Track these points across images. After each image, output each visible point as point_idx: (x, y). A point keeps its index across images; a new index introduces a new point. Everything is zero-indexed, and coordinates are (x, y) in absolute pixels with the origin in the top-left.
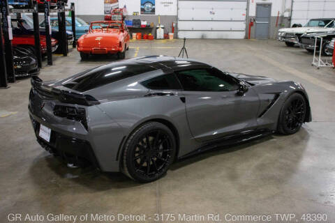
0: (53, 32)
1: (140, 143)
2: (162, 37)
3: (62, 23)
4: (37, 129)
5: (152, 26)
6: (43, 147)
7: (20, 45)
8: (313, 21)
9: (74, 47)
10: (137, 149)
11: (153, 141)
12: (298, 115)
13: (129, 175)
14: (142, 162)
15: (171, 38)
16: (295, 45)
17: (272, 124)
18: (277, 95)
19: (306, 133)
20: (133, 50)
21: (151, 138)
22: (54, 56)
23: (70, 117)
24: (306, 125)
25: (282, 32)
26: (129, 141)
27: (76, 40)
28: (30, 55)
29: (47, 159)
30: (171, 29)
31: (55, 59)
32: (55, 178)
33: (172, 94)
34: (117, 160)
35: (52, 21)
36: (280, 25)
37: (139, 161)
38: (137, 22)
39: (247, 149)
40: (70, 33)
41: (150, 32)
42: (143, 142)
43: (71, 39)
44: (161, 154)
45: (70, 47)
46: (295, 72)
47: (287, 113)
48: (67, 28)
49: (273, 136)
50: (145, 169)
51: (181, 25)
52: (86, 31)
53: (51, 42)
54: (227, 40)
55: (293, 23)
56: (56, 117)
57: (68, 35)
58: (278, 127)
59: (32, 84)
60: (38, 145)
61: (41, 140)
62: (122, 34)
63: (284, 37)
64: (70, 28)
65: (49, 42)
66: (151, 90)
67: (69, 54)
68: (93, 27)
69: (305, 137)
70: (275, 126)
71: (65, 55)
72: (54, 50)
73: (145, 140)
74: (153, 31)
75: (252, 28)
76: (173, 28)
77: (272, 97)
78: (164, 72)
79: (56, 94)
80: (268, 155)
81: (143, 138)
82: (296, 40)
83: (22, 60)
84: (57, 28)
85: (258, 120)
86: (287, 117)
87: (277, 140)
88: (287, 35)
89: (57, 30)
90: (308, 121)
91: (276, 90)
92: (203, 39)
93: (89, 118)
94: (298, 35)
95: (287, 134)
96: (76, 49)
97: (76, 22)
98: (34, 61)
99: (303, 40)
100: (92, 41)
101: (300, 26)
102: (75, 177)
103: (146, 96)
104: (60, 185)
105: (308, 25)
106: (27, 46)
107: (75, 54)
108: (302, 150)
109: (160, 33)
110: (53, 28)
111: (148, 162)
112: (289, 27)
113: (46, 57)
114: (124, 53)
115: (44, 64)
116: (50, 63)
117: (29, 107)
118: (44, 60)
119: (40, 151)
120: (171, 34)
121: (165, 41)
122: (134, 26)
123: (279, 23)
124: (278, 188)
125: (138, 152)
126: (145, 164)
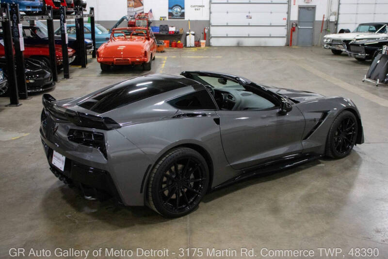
0: (70, 41)
1: (168, 173)
2: (193, 44)
3: (80, 31)
4: (50, 155)
5: (181, 33)
6: (57, 177)
7: (33, 57)
8: (362, 27)
9: (94, 57)
10: (165, 179)
11: (183, 169)
12: (349, 137)
13: (155, 209)
14: (170, 194)
15: (203, 46)
16: (343, 53)
17: (319, 147)
18: (325, 114)
19: (358, 157)
20: (160, 60)
21: (180, 166)
22: (71, 68)
23: (87, 143)
24: (358, 148)
25: (328, 39)
26: (155, 171)
27: (96, 49)
28: (44, 67)
29: (62, 190)
30: (202, 36)
31: (73, 71)
32: (71, 212)
33: (204, 115)
34: (141, 192)
35: (70, 28)
36: (326, 30)
37: (166, 193)
38: (165, 28)
39: (291, 175)
40: (89, 41)
41: (180, 39)
42: (171, 171)
43: (91, 48)
44: (192, 184)
45: (89, 57)
46: (344, 85)
47: (337, 134)
48: (86, 36)
49: (321, 161)
50: (173, 201)
51: (214, 31)
52: (107, 39)
53: (67, 52)
54: (266, 48)
55: (340, 28)
56: (71, 142)
57: (87, 44)
58: (326, 151)
59: (44, 103)
60: (51, 174)
61: (54, 169)
62: (147, 42)
63: (330, 44)
64: (90, 36)
65: (65, 52)
66: (179, 110)
67: (88, 66)
68: (115, 35)
69: (357, 161)
70: (323, 149)
71: (84, 66)
72: (71, 61)
73: (173, 168)
74: (183, 39)
75: (294, 34)
76: (205, 34)
77: (319, 116)
78: (195, 88)
79: (70, 116)
80: (315, 183)
81: (170, 166)
82: (344, 48)
83: (35, 74)
84: (75, 36)
85: (304, 143)
86: (336, 139)
87: (325, 166)
88: (333, 42)
89: (74, 38)
90: (360, 143)
91: (323, 108)
92: (239, 46)
93: (108, 144)
94: (347, 42)
95: (336, 158)
96: (95, 60)
97: (96, 28)
98: (49, 74)
99: (352, 48)
100: (114, 51)
101: (348, 31)
102: (94, 211)
103: (174, 117)
104: (77, 221)
105: (357, 31)
106: (41, 57)
107: (94, 65)
108: (354, 177)
109: (191, 40)
110: (71, 36)
111: (177, 194)
112: (336, 33)
113: (63, 69)
114: (150, 63)
115: (60, 77)
116: (67, 76)
117: (41, 130)
118: (59, 72)
119: (54, 181)
120: (203, 41)
121: (196, 49)
122: (161, 33)
123: (324, 28)
124: (328, 223)
125: (165, 183)
126: (174, 196)
